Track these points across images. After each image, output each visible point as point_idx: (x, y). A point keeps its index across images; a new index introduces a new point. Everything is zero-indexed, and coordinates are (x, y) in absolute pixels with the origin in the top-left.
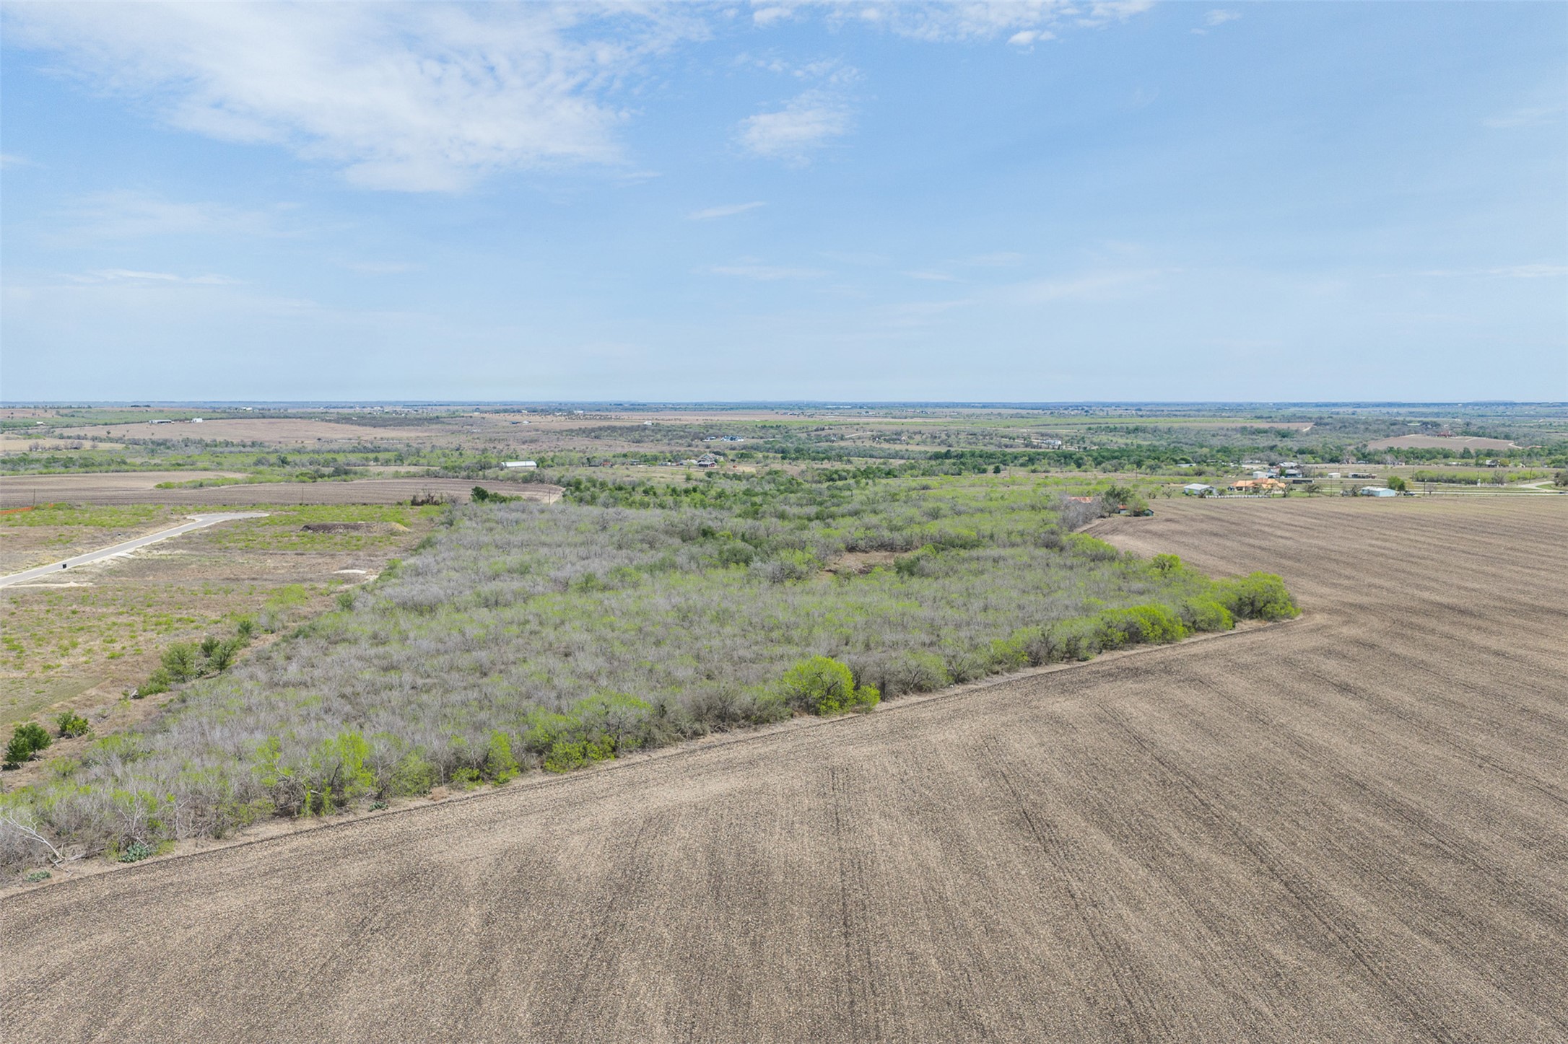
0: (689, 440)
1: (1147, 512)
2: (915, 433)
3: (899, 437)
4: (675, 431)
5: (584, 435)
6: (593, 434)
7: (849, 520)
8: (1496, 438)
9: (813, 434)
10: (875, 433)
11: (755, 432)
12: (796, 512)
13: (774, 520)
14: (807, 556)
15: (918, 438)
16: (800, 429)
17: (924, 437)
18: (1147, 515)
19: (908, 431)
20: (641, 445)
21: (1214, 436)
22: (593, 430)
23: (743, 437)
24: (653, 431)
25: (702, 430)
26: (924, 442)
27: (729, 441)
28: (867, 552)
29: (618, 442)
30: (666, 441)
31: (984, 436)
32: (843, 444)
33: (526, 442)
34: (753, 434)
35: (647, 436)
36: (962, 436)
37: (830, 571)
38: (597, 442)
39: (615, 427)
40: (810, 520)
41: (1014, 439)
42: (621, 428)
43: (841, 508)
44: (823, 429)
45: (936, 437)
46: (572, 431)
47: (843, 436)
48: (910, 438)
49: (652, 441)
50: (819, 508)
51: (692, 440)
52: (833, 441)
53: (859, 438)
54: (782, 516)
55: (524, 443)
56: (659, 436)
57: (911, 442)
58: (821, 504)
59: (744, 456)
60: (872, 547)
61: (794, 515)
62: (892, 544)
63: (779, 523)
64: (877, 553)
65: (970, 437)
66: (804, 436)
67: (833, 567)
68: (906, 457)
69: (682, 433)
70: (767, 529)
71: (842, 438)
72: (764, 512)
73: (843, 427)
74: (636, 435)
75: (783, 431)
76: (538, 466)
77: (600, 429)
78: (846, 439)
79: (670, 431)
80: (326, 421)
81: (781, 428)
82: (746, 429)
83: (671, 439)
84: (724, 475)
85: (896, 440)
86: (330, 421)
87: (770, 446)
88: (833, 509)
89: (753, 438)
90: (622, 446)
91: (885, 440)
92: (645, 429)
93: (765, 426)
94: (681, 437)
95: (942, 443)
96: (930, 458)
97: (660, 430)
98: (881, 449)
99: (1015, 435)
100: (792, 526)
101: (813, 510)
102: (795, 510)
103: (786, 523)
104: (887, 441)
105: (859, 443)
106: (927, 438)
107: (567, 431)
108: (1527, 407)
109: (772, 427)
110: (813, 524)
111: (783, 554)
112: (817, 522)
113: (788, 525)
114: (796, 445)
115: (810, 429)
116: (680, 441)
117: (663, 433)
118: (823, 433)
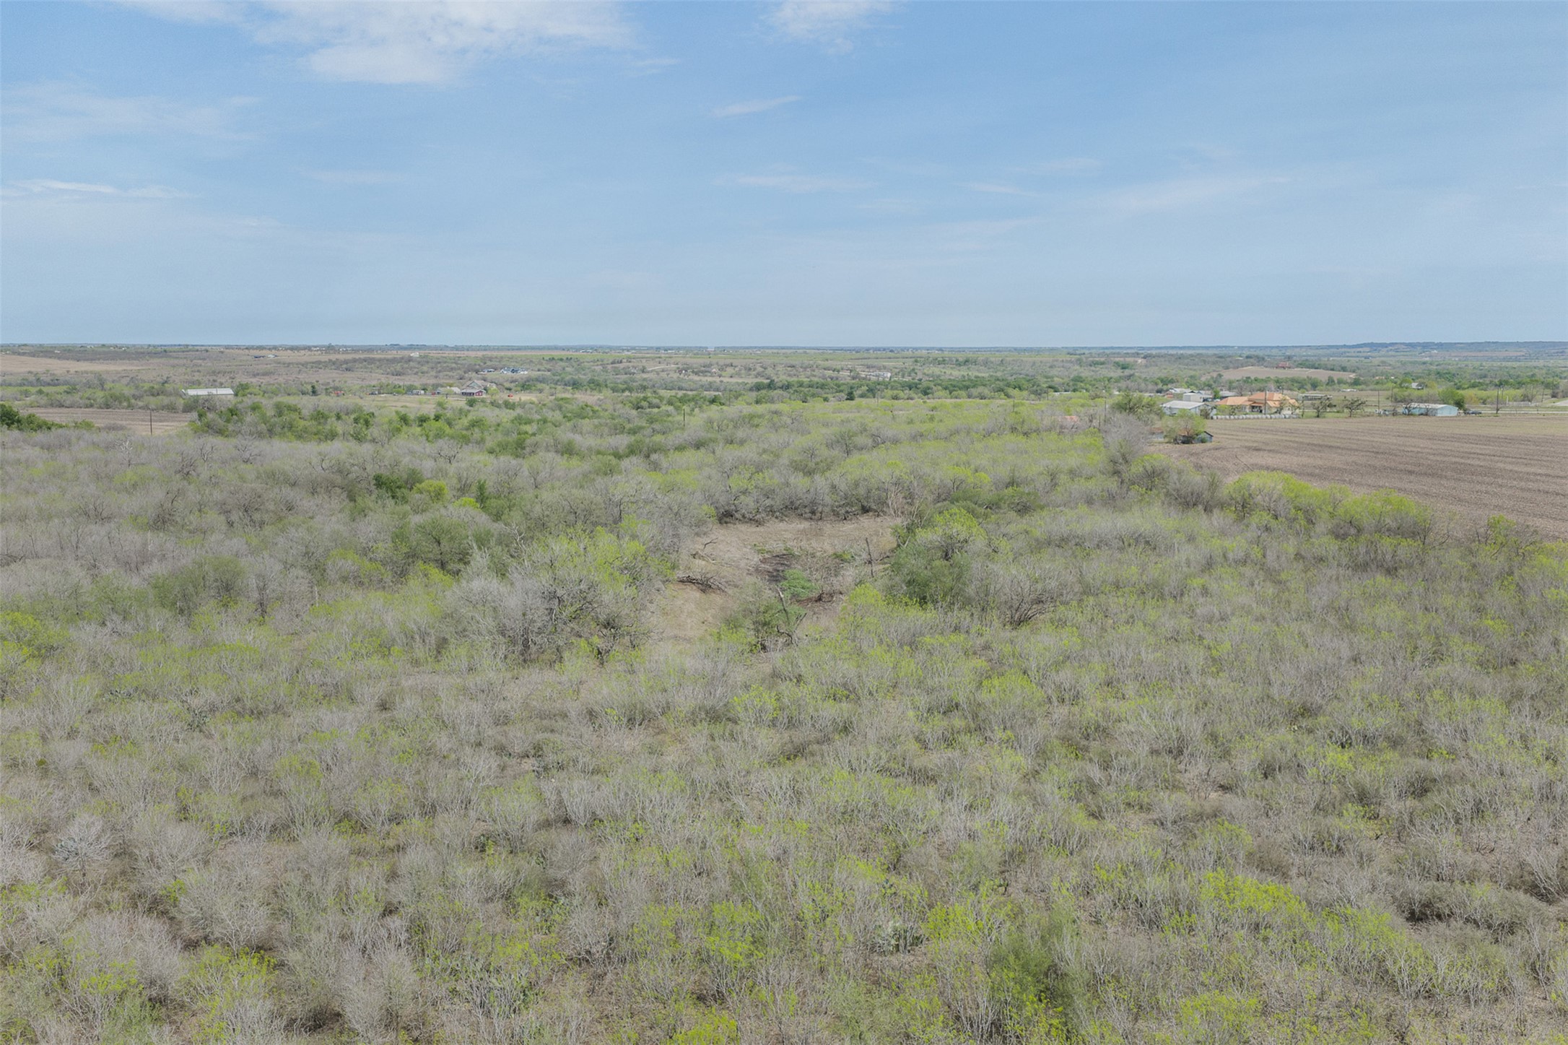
0: (461, 372)
1: (1203, 435)
2: (727, 366)
3: (709, 369)
4: (445, 362)
5: (333, 367)
6: (344, 366)
7: (691, 456)
8: (1333, 370)
9: (609, 367)
10: (680, 366)
11: (541, 364)
12: (593, 444)
13: (551, 455)
14: (633, 547)
15: (730, 370)
16: (594, 361)
17: (737, 369)
18: (1203, 441)
19: (717, 364)
20: (402, 377)
21: (1051, 367)
22: (346, 362)
23: (527, 370)
24: (419, 363)
25: (479, 362)
26: (739, 374)
27: (510, 373)
28: (759, 523)
29: (373, 375)
30: (433, 373)
31: (805, 369)
32: (645, 376)
33: (258, 374)
34: (539, 367)
35: (411, 368)
36: (779, 368)
37: (690, 581)
38: (348, 374)
39: (374, 359)
40: (618, 456)
41: (838, 371)
42: (380, 360)
43: (670, 437)
44: (621, 362)
45: (750, 369)
46: (319, 362)
47: (644, 368)
48: (722, 369)
49: (416, 374)
50: (633, 438)
51: (465, 373)
52: (634, 373)
53: (663, 371)
54: (568, 450)
55: (255, 376)
56: (425, 368)
57: (724, 374)
58: (633, 432)
59: (526, 386)
60: (771, 511)
61: (590, 449)
62: (813, 503)
63: (561, 462)
64: (782, 525)
65: (789, 369)
66: (598, 368)
67: (699, 568)
68: (722, 388)
69: (454, 365)
70: (534, 474)
71: (643, 371)
72: (536, 445)
73: (644, 361)
74: (398, 367)
75: (574, 364)
76: (236, 395)
77: (355, 361)
78: (648, 372)
79: (439, 363)
80: (19, 354)
81: (572, 361)
82: (531, 361)
83: (440, 372)
84: (492, 403)
85: (706, 372)
86: (24, 354)
87: (558, 377)
88: (658, 438)
89: (539, 370)
90: (377, 378)
91: (693, 372)
92: (409, 361)
93: (553, 359)
94: (452, 369)
95: (758, 375)
96: (751, 390)
97: (428, 362)
98: (690, 380)
99: (839, 367)
100: (586, 466)
101: (623, 441)
102: (591, 441)
103: (575, 461)
104: (696, 373)
105: (664, 375)
106: (740, 370)
107: (313, 363)
108: (1298, 350)
109: (561, 360)
110: (625, 463)
111: (560, 546)
112: (634, 459)
113: (577, 466)
114: (589, 376)
115: (605, 362)
116: (451, 374)
117: (430, 365)
118: (621, 366)
